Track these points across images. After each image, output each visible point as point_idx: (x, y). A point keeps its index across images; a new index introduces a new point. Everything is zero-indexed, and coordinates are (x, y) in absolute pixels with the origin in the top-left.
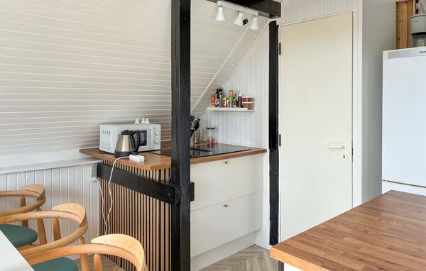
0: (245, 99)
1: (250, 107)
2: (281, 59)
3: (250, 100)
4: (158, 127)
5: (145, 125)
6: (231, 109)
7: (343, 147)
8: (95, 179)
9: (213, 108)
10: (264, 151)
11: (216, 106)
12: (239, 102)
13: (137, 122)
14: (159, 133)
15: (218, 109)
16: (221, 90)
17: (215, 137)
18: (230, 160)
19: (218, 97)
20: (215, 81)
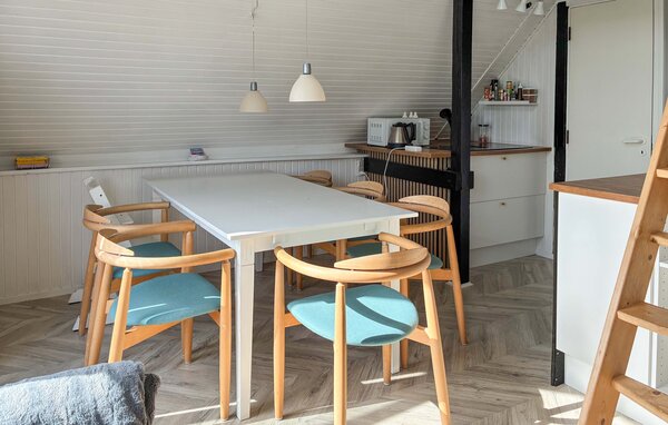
0: (526, 92)
1: (533, 100)
2: (570, 45)
3: (532, 91)
4: (428, 121)
5: (413, 118)
6: (509, 103)
7: (642, 142)
8: (362, 173)
9: (487, 102)
10: (549, 149)
11: (491, 100)
12: (519, 94)
13: (405, 116)
14: (428, 127)
15: (493, 102)
16: (497, 81)
17: (489, 135)
18: (509, 156)
19: (493, 90)
20: (490, 71)
